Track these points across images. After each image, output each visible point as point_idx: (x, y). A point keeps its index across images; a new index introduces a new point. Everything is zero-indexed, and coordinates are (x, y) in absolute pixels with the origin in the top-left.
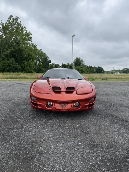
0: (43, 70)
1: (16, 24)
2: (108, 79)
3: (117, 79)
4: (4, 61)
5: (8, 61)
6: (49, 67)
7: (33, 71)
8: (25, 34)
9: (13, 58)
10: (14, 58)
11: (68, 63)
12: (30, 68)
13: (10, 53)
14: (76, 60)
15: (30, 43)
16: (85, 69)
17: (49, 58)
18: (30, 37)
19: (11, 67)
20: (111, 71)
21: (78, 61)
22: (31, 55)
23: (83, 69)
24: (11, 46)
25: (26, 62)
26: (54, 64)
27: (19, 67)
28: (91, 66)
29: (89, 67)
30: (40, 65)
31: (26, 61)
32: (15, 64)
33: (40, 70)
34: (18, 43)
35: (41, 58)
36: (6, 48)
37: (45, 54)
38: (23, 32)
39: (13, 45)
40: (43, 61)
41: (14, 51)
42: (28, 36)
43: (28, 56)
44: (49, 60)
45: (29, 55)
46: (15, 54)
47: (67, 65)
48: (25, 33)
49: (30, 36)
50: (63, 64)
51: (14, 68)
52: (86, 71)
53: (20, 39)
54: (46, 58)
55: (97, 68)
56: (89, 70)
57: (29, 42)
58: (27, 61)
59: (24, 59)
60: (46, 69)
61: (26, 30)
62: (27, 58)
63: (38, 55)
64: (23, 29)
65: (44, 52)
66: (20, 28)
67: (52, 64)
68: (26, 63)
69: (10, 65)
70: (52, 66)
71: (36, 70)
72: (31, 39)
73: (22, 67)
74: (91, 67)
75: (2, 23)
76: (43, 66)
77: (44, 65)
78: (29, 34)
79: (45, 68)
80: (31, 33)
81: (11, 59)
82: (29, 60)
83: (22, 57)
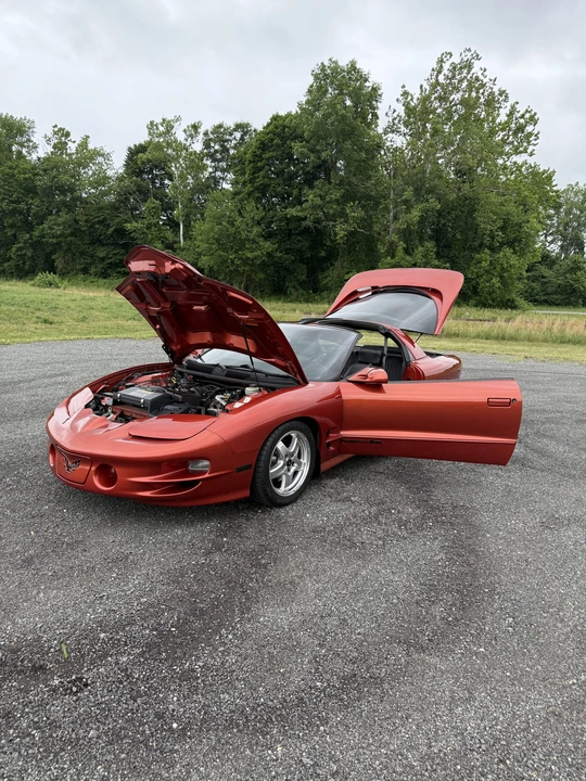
1: (465, 84)
4: (393, 257)
5: (408, 258)
7: (521, 301)
8: (505, 126)
10: (436, 241)
12: (504, 282)
13: (419, 223)
15: (524, 163)
18: (528, 136)
22: (516, 224)
24: (430, 192)
25: (485, 254)
31: (486, 250)
33: (574, 290)
36: (406, 202)
38: (498, 115)
39: (436, 186)
41: (438, 211)
42: (521, 129)
43: (503, 228)
45: (506, 221)
46: (442, 222)
48: (506, 118)
49: (529, 129)
57: (519, 159)
58: (493, 249)
59: (480, 245)
61: (511, 101)
62: (493, 238)
64: (496, 101)
66: (482, 100)
68: (486, 261)
71: (550, 290)
72: (529, 142)
75: (405, 94)
78: (522, 121)
80: (535, 114)
82: (502, 244)
83: (476, 233)
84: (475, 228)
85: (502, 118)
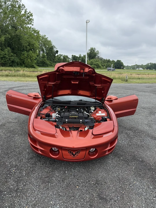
0: (48, 63)
2: (129, 80)
3: (139, 79)
5: (3, 52)
6: (55, 59)
7: (35, 66)
8: (24, 15)
9: (9, 48)
10: (11, 48)
11: (80, 54)
12: (31, 61)
13: (4, 41)
14: (90, 51)
15: (31, 27)
16: (101, 63)
17: (55, 47)
18: (31, 19)
19: (6, 60)
20: (132, 66)
21: (93, 53)
22: (32, 45)
23: (99, 64)
24: (6, 32)
25: (25, 52)
26: (62, 55)
27: (17, 60)
28: (108, 59)
29: (106, 60)
30: (43, 57)
32: (12, 56)
33: (45, 63)
34: (15, 27)
35: (46, 47)
37: (50, 41)
38: (22, 11)
39: (8, 30)
40: (47, 52)
41: (10, 38)
42: (28, 17)
43: (29, 45)
44: (55, 50)
45: (29, 43)
46: (11, 42)
47: (78, 57)
48: (24, 13)
49: (31, 17)
50: (74, 55)
51: (11, 61)
52: (102, 65)
53: (17, 21)
54: (52, 48)
55: (116, 61)
56: (106, 64)
57: (29, 26)
58: (27, 51)
59: (23, 50)
60: (52, 62)
61: (25, 9)
62: (27, 48)
63: (42, 43)
64: (21, 7)
65: (49, 39)
66: (17, 6)
67: (59, 55)
68: (26, 54)
69: (5, 57)
70: (60, 57)
71: (39, 62)
72: (31, 21)
73: (20, 59)
74: (109, 61)
76: (47, 58)
77: (50, 57)
78: (29, 15)
79: (51, 60)
80: (32, 14)
81: (6, 49)
82: (29, 50)
83: (21, 46)
84: (21, 44)
85: (23, 12)
